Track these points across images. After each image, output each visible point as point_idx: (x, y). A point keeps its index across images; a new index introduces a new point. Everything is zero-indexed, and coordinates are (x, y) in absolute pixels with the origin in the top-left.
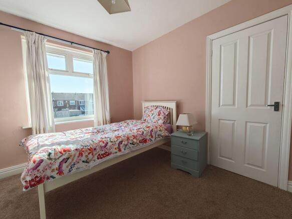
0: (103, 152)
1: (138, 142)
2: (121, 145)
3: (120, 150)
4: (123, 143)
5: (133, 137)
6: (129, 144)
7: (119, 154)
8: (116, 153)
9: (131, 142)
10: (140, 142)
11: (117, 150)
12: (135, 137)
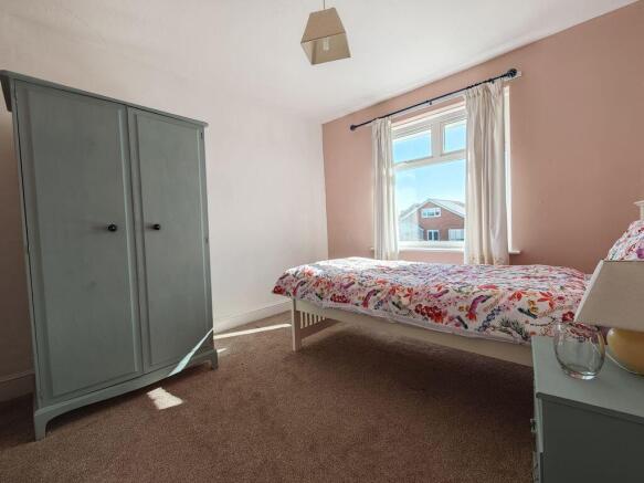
0: (340, 294)
1: (412, 307)
2: (372, 298)
3: (365, 304)
4: (379, 295)
5: (407, 292)
6: (390, 303)
7: (361, 309)
8: (357, 305)
9: (394, 299)
10: (417, 311)
11: (361, 301)
12: (410, 293)
